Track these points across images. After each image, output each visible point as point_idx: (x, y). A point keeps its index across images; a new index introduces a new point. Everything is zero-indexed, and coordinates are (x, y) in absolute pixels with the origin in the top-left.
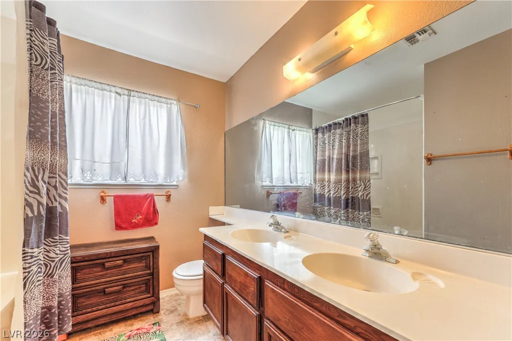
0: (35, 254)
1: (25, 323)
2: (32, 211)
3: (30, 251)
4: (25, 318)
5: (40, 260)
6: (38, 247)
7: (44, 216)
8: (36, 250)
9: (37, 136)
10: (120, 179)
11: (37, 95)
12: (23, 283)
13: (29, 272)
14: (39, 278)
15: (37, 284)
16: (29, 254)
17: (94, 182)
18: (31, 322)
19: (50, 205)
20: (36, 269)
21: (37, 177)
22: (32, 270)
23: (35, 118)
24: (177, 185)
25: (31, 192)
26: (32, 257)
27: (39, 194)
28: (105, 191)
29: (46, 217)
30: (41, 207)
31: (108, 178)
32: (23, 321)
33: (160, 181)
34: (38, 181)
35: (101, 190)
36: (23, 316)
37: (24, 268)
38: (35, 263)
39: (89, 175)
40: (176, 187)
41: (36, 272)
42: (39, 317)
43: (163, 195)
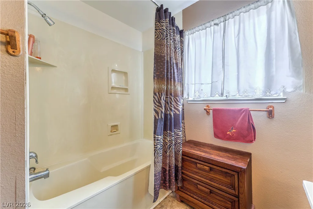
0: (159, 139)
1: (155, 174)
2: (158, 116)
3: (157, 136)
4: (155, 171)
5: (161, 142)
6: (161, 136)
7: (163, 119)
8: (159, 136)
9: (161, 76)
10: (217, 96)
11: (161, 55)
12: (154, 153)
13: (156, 148)
14: (161, 152)
15: (160, 155)
16: (156, 138)
17: (202, 99)
18: (157, 174)
19: (166, 113)
20: (159, 147)
21: (161, 98)
22: (158, 147)
23: (160, 67)
24: (284, 99)
25: (158, 106)
26: (158, 140)
27: (161, 107)
28: (210, 105)
29: (164, 119)
30: (162, 114)
31: (209, 95)
32: (154, 173)
33: (259, 95)
34: (161, 100)
35: (206, 105)
36: (154, 170)
37: (155, 145)
38: (159, 143)
39: (197, 94)
40: (284, 101)
41: (160, 148)
42: (161, 173)
43: (263, 111)
